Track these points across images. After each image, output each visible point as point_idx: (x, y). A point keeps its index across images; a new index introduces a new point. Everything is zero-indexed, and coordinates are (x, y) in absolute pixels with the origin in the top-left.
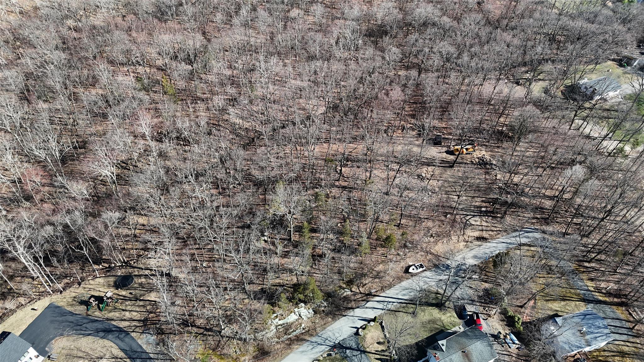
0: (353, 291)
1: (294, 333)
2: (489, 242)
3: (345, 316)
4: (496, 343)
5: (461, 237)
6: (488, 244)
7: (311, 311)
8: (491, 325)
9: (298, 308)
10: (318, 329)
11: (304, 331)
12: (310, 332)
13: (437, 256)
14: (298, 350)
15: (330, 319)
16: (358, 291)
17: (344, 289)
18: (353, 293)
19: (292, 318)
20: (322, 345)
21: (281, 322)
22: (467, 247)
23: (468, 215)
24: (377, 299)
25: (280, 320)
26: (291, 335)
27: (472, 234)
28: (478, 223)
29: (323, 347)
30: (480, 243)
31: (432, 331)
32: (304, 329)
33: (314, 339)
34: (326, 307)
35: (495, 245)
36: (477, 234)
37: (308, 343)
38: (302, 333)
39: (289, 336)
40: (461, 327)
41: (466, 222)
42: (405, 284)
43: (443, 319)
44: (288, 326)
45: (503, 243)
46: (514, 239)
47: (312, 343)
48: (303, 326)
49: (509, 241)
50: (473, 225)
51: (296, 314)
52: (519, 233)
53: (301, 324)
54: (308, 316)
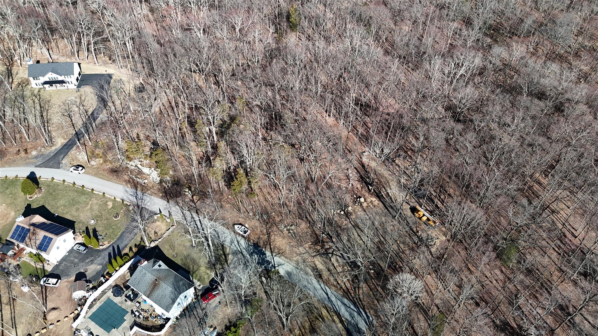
0: (193, 198)
1: (138, 180)
2: (318, 281)
4: (199, 321)
5: (306, 255)
6: (314, 281)
7: (159, 179)
8: (216, 310)
9: (155, 170)
10: (149, 192)
11: (143, 184)
12: (144, 189)
13: (268, 242)
14: (127, 189)
15: (161, 195)
16: (196, 201)
17: (190, 190)
18: (191, 198)
19: (146, 170)
20: (136, 199)
21: (139, 166)
22: (297, 263)
23: (339, 251)
24: (195, 215)
25: (140, 164)
26: (136, 179)
27: (317, 263)
28: (336, 264)
29: (135, 200)
30: (312, 273)
31: (185, 265)
32: (144, 183)
33: (139, 193)
34: (168, 186)
36: (320, 266)
37: (135, 191)
38: (141, 185)
39: (135, 178)
40: (201, 286)
41: (330, 253)
42: (221, 229)
43: (201, 268)
44: (140, 172)
45: (327, 294)
46: (339, 303)
47: (136, 193)
48: (146, 181)
49: (333, 299)
50: (331, 260)
51: (151, 171)
52: (352, 307)
53: (146, 179)
54: (154, 180)
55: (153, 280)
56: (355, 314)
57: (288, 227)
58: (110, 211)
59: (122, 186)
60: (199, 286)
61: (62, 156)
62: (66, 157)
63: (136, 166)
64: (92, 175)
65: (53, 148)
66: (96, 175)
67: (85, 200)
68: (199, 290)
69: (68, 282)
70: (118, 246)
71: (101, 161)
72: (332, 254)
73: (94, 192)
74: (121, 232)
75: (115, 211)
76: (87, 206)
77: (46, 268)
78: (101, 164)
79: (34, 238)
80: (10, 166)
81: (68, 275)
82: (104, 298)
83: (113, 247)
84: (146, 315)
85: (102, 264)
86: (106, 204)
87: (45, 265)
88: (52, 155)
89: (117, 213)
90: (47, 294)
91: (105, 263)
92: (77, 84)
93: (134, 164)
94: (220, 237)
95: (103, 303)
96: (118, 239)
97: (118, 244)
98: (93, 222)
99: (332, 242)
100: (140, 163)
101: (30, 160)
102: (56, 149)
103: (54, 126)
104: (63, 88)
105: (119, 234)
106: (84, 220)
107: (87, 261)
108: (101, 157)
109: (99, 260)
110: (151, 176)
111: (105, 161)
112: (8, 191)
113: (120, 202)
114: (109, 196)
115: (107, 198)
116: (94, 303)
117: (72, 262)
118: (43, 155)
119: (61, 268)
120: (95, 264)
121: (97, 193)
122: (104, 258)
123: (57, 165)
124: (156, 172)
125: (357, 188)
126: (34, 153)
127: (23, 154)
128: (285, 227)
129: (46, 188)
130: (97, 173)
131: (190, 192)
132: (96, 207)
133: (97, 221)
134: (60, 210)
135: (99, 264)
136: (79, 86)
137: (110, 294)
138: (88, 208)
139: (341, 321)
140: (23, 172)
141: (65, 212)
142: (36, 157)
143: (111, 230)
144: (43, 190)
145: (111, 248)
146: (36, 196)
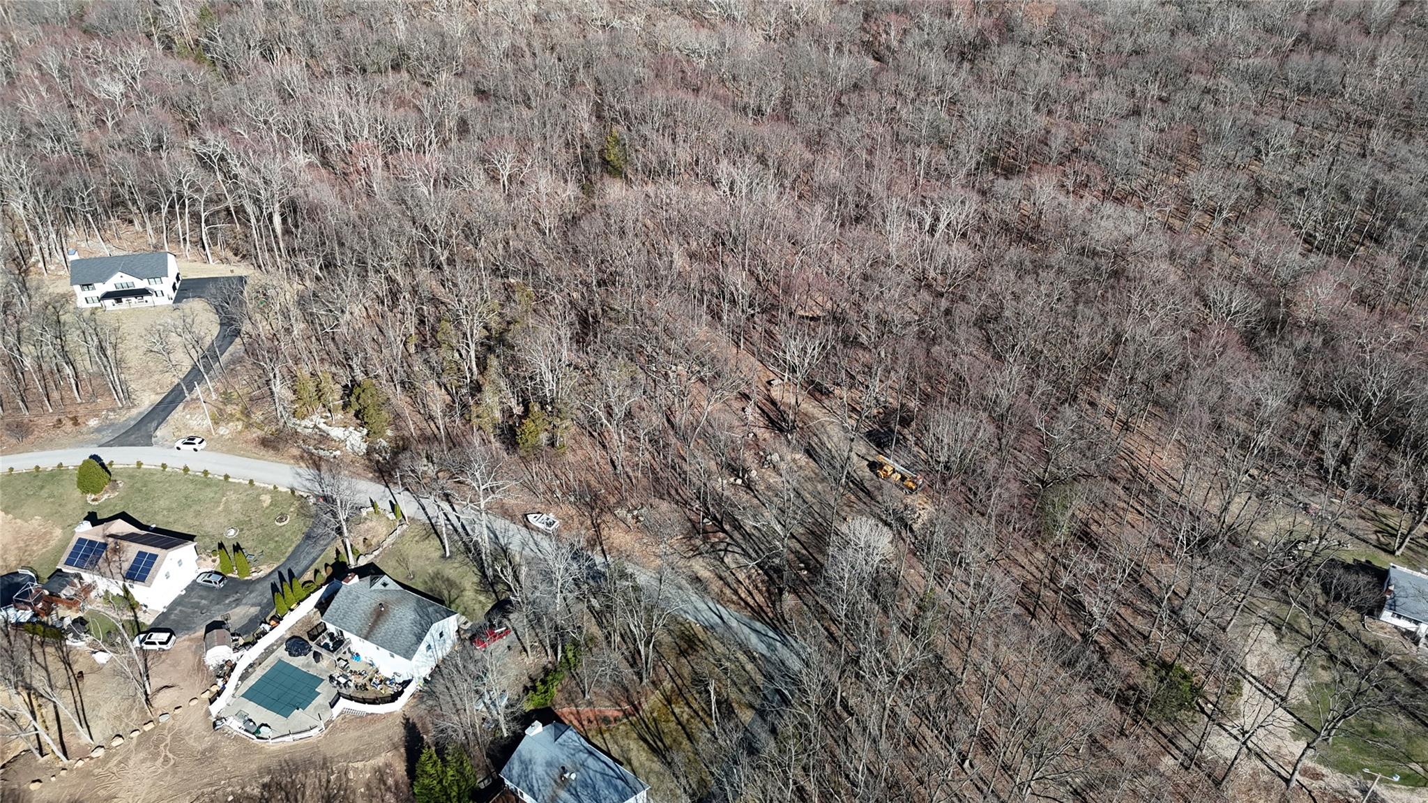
1: (322, 453)
2: (702, 598)
3: (387, 486)
5: (675, 556)
6: (695, 598)
7: (364, 446)
9: (355, 430)
10: (345, 472)
11: (332, 460)
12: (335, 466)
13: (597, 541)
14: (300, 471)
15: (371, 475)
19: (336, 432)
20: (321, 485)
21: (322, 426)
22: (659, 571)
23: (739, 546)
24: (445, 505)
25: (324, 423)
26: (316, 452)
27: (697, 568)
28: (733, 567)
29: (318, 488)
30: (689, 586)
31: (432, 591)
32: (335, 457)
33: (325, 475)
34: (385, 459)
35: (701, 606)
36: (705, 574)
37: (314, 472)
38: (328, 461)
39: (314, 451)
40: (469, 624)
41: (720, 550)
42: (499, 524)
43: (466, 593)
44: (324, 438)
45: (721, 617)
46: (747, 630)
47: (319, 475)
48: (338, 453)
49: (734, 624)
50: (723, 561)
51: (347, 433)
52: (771, 634)
53: (337, 449)
54: (355, 448)
55: (374, 605)
56: (778, 644)
57: (635, 513)
58: (267, 511)
59: (288, 466)
60: (465, 623)
61: (154, 424)
62: (164, 425)
63: (315, 426)
64: (223, 452)
65: (134, 412)
66: (230, 451)
67: (212, 495)
68: (466, 631)
69: (190, 640)
70: (290, 571)
71: (240, 427)
72: (726, 550)
73: (230, 480)
74: (294, 545)
75: (278, 511)
76: (218, 506)
77: (141, 620)
78: (240, 432)
79: (117, 558)
80: (43, 449)
81: (189, 629)
82: (271, 661)
83: (280, 573)
84: (361, 681)
85: (260, 605)
86: (257, 499)
87: (140, 614)
88: (133, 423)
89: (282, 514)
90: (149, 664)
91: (265, 601)
92: (173, 295)
93: (311, 425)
94: (500, 537)
95: (269, 668)
96: (288, 559)
97: (289, 567)
98: (232, 532)
99: (724, 531)
100: (324, 420)
101: (86, 436)
102: (140, 413)
103: (132, 371)
104: (144, 305)
105: (290, 550)
106: (212, 532)
107: (227, 602)
108: (238, 420)
109: (253, 597)
110: (348, 443)
111: (248, 426)
112: (44, 493)
113: (286, 493)
114: (262, 485)
115: (257, 488)
116: (250, 670)
117: (197, 606)
118: (112, 425)
119: (173, 617)
120: (246, 604)
121: (237, 481)
122: (262, 594)
123: (147, 441)
124: (359, 434)
125: (765, 440)
126: (93, 423)
127: (68, 425)
128: (629, 511)
129: (126, 480)
130: (230, 447)
131: (430, 465)
132: (236, 507)
133: (242, 530)
134: (159, 518)
135: (253, 605)
136: (177, 300)
137: (282, 653)
138: (220, 509)
139: (753, 659)
140: (74, 457)
141: (171, 520)
142: (98, 430)
143: (272, 545)
144: (121, 485)
145: (276, 576)
146: (106, 496)
